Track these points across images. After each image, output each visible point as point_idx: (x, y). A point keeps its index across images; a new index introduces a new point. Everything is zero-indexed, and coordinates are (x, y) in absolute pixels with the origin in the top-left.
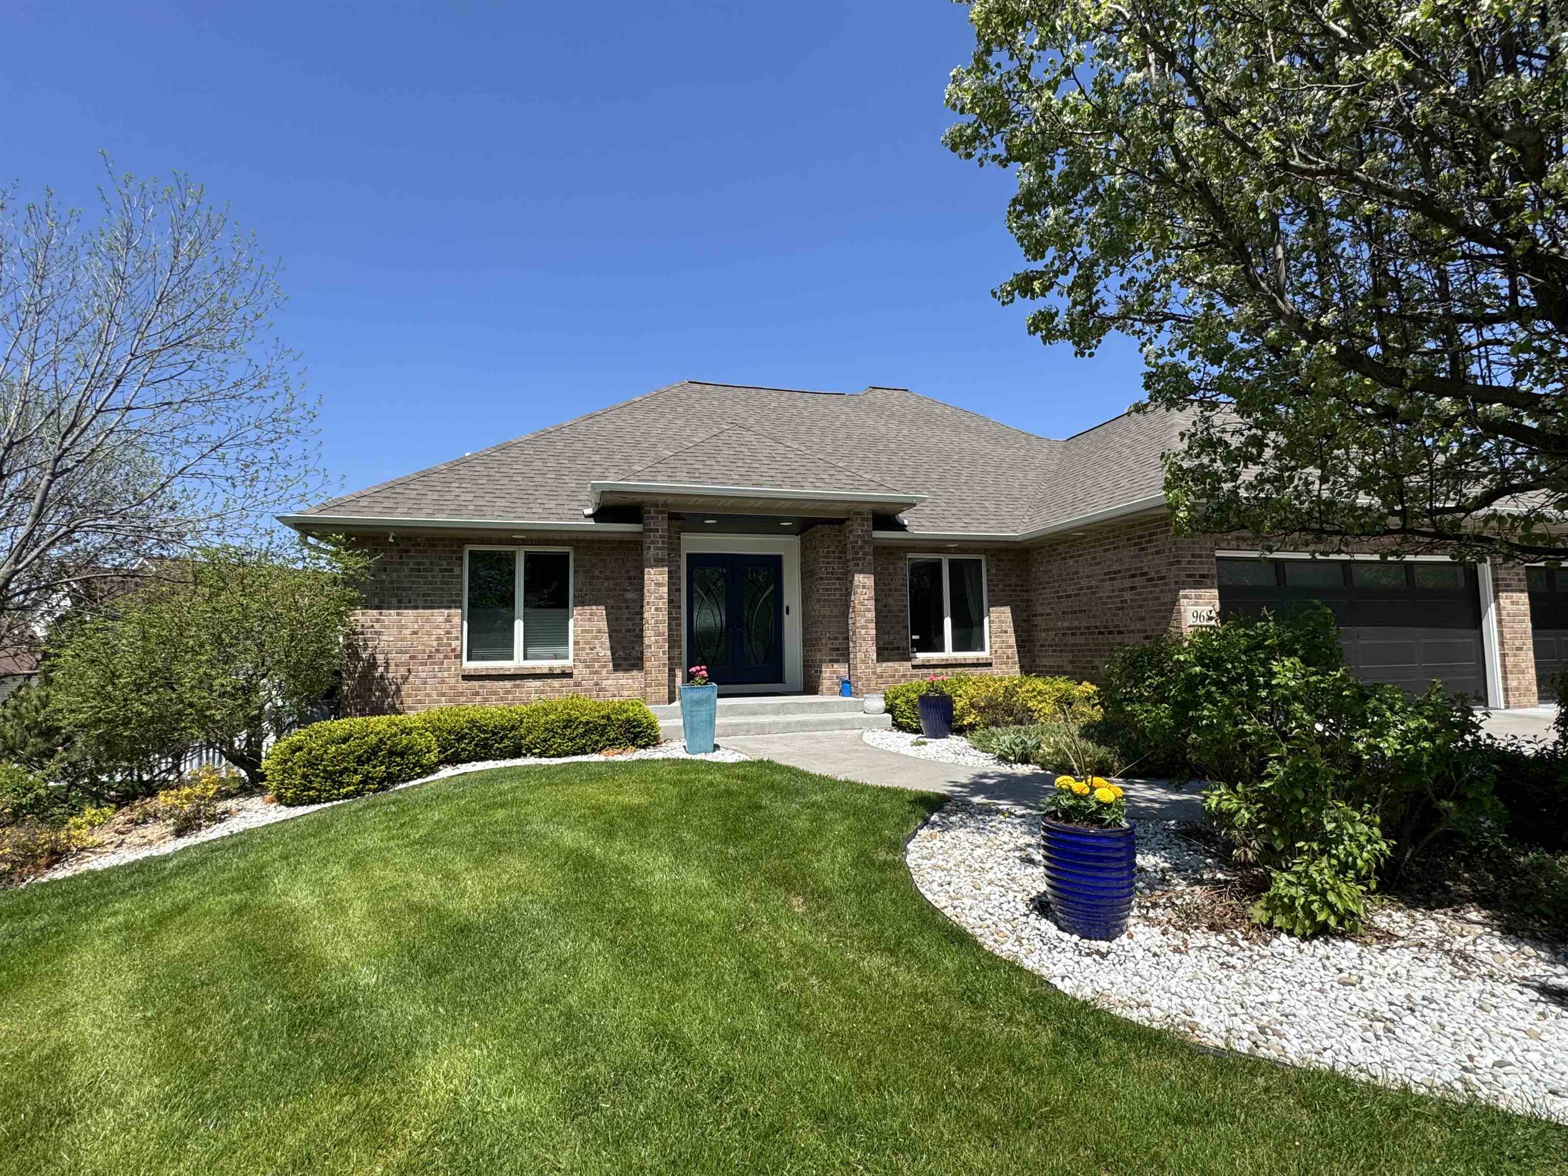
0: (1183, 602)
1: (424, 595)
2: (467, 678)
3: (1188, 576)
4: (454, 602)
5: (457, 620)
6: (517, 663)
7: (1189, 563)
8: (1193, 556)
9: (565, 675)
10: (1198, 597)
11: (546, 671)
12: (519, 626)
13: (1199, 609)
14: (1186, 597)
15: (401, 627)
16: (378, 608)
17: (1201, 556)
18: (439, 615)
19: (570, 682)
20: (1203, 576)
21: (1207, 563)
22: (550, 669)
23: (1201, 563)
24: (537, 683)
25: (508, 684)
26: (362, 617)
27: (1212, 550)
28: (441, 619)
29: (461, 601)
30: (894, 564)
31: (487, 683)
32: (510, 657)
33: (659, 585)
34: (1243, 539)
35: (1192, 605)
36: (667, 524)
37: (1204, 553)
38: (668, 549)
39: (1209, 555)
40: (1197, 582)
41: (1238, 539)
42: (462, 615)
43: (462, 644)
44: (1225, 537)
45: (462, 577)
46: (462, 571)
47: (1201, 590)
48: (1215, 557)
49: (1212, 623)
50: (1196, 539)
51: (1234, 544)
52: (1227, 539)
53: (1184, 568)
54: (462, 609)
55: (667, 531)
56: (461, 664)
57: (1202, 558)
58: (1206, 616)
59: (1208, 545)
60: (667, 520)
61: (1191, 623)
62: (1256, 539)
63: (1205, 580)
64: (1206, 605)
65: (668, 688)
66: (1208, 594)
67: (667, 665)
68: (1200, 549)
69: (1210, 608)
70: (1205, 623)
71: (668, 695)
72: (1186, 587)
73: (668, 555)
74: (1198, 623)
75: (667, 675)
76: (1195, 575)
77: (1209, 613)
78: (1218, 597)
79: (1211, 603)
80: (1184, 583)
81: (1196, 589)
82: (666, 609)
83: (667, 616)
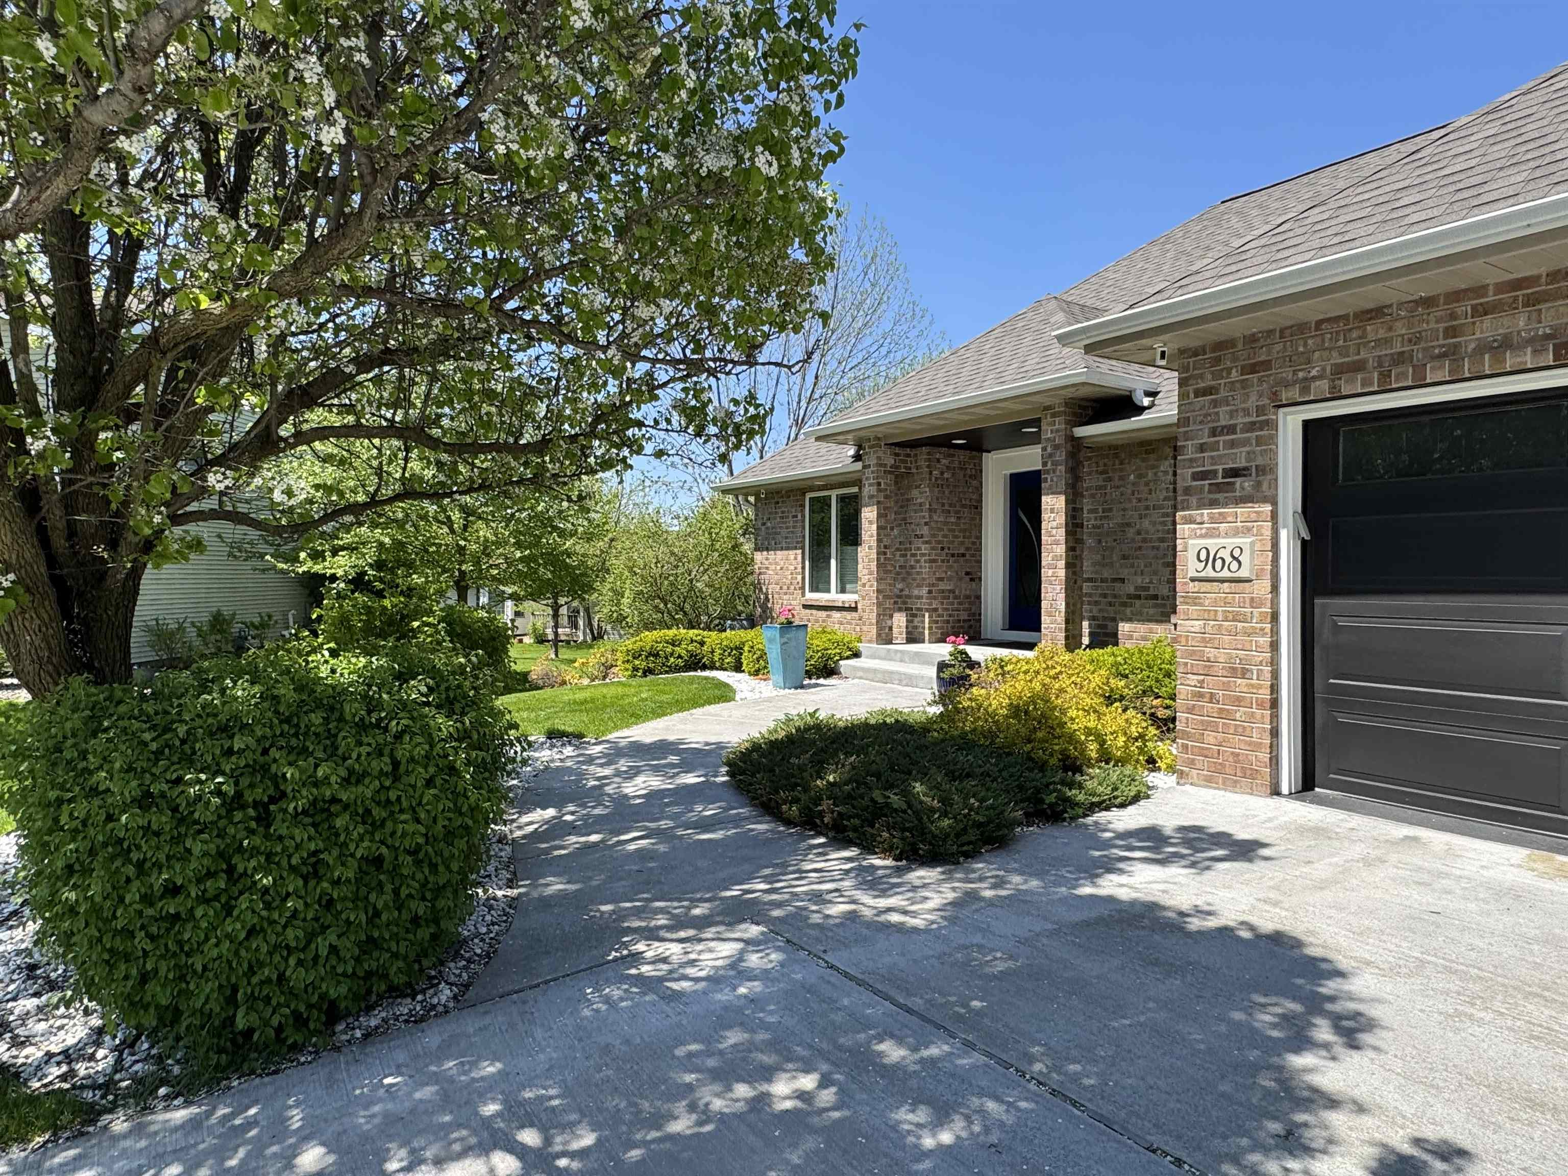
0: (1183, 529)
1: (787, 538)
2: (805, 607)
3: (1197, 476)
4: (797, 542)
5: (800, 557)
6: (833, 596)
7: (1202, 448)
8: (1214, 433)
9: (853, 609)
10: (1222, 519)
12: (833, 563)
13: (1212, 544)
14: (1190, 520)
15: (777, 564)
16: (767, 550)
17: (1231, 429)
18: (791, 554)
19: (854, 614)
20: (1235, 473)
21: (1246, 442)
23: (1232, 444)
24: (836, 615)
25: (823, 614)
26: (759, 557)
27: (1260, 411)
28: (792, 557)
29: (803, 542)
30: (1153, 467)
31: (814, 612)
32: (828, 591)
33: (870, 522)
34: (1358, 367)
35: (1202, 536)
36: (879, 458)
37: (1241, 420)
38: (879, 484)
39: (1254, 423)
40: (1217, 488)
41: (1340, 371)
42: (803, 554)
43: (803, 578)
44: (1301, 375)
45: (803, 521)
46: (803, 516)
47: (1225, 505)
48: (1271, 425)
49: (1244, 573)
50: (1223, 393)
51: (1323, 386)
52: (1305, 379)
53: (1191, 460)
54: (803, 549)
55: (881, 465)
56: (803, 595)
57: (1234, 433)
58: (1228, 559)
59: (1252, 402)
60: (880, 454)
61: (1192, 573)
62: (1400, 359)
63: (1238, 480)
64: (1236, 533)
65: (880, 629)
66: (1242, 511)
67: (879, 604)
68: (1232, 414)
69: (1244, 541)
70: (1225, 574)
71: (879, 635)
72: (1194, 500)
73: (879, 490)
74: (1209, 572)
75: (879, 615)
76: (1215, 472)
77: (1237, 553)
78: (1274, 516)
79: (1249, 529)
80: (1187, 491)
81: (1213, 504)
82: (878, 547)
83: (878, 554)
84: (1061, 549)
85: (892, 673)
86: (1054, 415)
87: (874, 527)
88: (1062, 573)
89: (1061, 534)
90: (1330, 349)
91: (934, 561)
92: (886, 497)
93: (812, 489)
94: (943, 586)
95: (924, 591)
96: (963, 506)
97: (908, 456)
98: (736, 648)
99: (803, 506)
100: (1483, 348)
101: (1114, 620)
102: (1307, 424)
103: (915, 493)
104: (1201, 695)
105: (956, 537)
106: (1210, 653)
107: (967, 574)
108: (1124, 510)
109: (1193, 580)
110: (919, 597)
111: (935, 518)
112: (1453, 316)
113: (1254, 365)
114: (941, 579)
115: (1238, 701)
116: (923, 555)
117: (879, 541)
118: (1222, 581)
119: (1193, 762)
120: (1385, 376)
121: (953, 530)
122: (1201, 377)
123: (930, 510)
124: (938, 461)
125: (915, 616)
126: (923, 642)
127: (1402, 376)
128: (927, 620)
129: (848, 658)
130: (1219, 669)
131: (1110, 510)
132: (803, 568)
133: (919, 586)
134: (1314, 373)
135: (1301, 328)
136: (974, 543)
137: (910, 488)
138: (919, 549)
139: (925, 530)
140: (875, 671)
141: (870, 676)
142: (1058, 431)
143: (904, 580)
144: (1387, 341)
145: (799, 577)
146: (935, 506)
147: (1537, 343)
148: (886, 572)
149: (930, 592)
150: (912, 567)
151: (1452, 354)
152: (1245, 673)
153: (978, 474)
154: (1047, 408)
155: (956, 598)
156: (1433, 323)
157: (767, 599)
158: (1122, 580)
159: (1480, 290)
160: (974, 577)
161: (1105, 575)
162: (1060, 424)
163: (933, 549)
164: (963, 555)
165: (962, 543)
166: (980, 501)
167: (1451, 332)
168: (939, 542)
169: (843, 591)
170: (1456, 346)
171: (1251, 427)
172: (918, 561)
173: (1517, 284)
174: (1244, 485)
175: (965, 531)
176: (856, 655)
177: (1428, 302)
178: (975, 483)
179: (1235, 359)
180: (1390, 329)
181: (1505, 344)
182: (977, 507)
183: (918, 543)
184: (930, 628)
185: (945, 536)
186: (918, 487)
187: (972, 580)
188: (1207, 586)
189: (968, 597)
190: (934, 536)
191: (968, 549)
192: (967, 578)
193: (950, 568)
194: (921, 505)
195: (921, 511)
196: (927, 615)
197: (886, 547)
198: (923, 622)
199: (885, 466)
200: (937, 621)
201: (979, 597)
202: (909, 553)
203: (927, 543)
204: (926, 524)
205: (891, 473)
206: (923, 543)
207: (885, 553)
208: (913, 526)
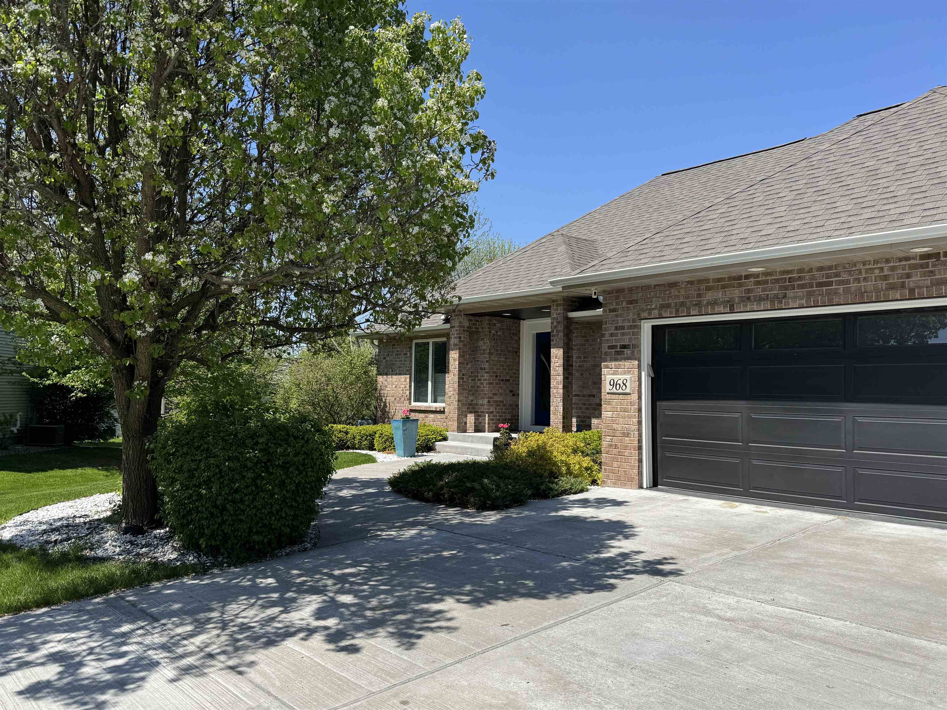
0: (604, 371)
1: (400, 367)
2: (411, 411)
3: (610, 347)
4: (407, 370)
5: (408, 380)
6: (429, 404)
7: (612, 335)
8: (616, 328)
9: (442, 412)
10: (619, 367)
11: (434, 409)
12: (430, 384)
13: (616, 377)
14: (607, 367)
15: (393, 384)
16: (386, 374)
17: (623, 328)
18: (403, 377)
19: (443, 416)
20: (624, 347)
21: (628, 334)
22: (436, 408)
23: (623, 334)
24: (432, 416)
25: (423, 415)
26: (380, 379)
27: (634, 321)
28: (403, 380)
29: (411, 370)
31: (417, 414)
32: (427, 401)
33: (455, 360)
34: (668, 306)
35: (612, 374)
36: (460, 322)
37: (626, 324)
38: (460, 338)
39: (631, 326)
40: (618, 353)
41: (663, 307)
42: (410, 377)
43: (410, 393)
44: (649, 307)
45: (411, 357)
46: (411, 354)
47: (621, 360)
48: (639, 327)
49: (628, 391)
50: (620, 312)
51: (656, 313)
52: (650, 309)
53: (608, 340)
54: (410, 374)
55: (461, 326)
56: (410, 403)
57: (624, 329)
58: (622, 385)
59: (631, 316)
60: (461, 320)
61: (608, 391)
62: (682, 304)
63: (625, 350)
64: (625, 374)
65: (459, 423)
66: (627, 364)
67: (459, 409)
68: (623, 321)
69: (627, 377)
70: (620, 391)
71: (458, 427)
72: (608, 358)
73: (460, 341)
74: (614, 390)
75: (459, 415)
76: (617, 346)
77: (625, 382)
78: (639, 366)
79: (630, 372)
80: (606, 354)
81: (616, 360)
82: (459, 374)
83: (459, 378)
84: (560, 378)
85: (467, 448)
86: (557, 305)
87: (457, 363)
88: (561, 391)
89: (560, 370)
90: (659, 297)
91: (492, 384)
92: (464, 345)
93: (417, 338)
94: (496, 398)
95: (485, 401)
96: (509, 352)
97: (477, 321)
98: (370, 435)
99: (411, 348)
100: (709, 303)
101: (590, 418)
102: (653, 327)
103: (481, 343)
104: (611, 445)
105: (505, 369)
106: (615, 426)
107: (511, 391)
108: (595, 357)
109: (608, 393)
110: (482, 405)
111: (492, 358)
112: (699, 290)
113: (631, 301)
114: (494, 394)
115: (626, 448)
116: (485, 380)
117: (460, 371)
118: (620, 394)
119: (608, 476)
120: (677, 311)
121: (503, 366)
122: (611, 304)
123: (490, 354)
124: (495, 325)
125: (480, 416)
126: (484, 431)
127: (683, 311)
128: (487, 419)
129: (440, 441)
130: (618, 433)
131: (588, 357)
132: (410, 386)
133: (482, 398)
134: (653, 306)
135: (648, 287)
136: (515, 373)
137: (477, 340)
138: (483, 376)
139: (486, 365)
140: (456, 447)
141: (453, 450)
142: (559, 314)
143: (473, 394)
144: (677, 297)
145: (408, 392)
146: (492, 351)
147: (725, 303)
148: (464, 389)
149: (489, 402)
150: (478, 387)
151: (698, 305)
152: (628, 435)
153: (517, 333)
154: (554, 301)
155: (504, 405)
156: (693, 292)
157: (385, 406)
158: (594, 396)
159: (707, 280)
160: (515, 393)
161: (585, 393)
162: (560, 310)
163: (491, 376)
164: (508, 380)
165: (508, 373)
166: (519, 349)
167: (699, 296)
168: (494, 372)
169: (435, 401)
170: (700, 301)
171: (630, 327)
172: (482, 384)
173: (719, 280)
174: (627, 352)
175: (510, 366)
176: (445, 439)
177: (691, 283)
178: (516, 338)
179: (624, 298)
180: (679, 292)
181: (714, 303)
182: (516, 352)
183: (482, 373)
184: (489, 423)
185: (498, 369)
186: (483, 339)
187: (513, 395)
188: (614, 396)
189: (511, 405)
190: (491, 369)
191: (511, 377)
192: (511, 394)
193: (500, 388)
194: (484, 350)
195: (484, 354)
196: (487, 415)
197: (463, 375)
198: (485, 420)
199: (464, 327)
200: (493, 420)
201: (517, 406)
202: (477, 379)
203: (487, 373)
204: (487, 362)
205: (467, 331)
206: (486, 373)
207: (463, 379)
208: (479, 363)
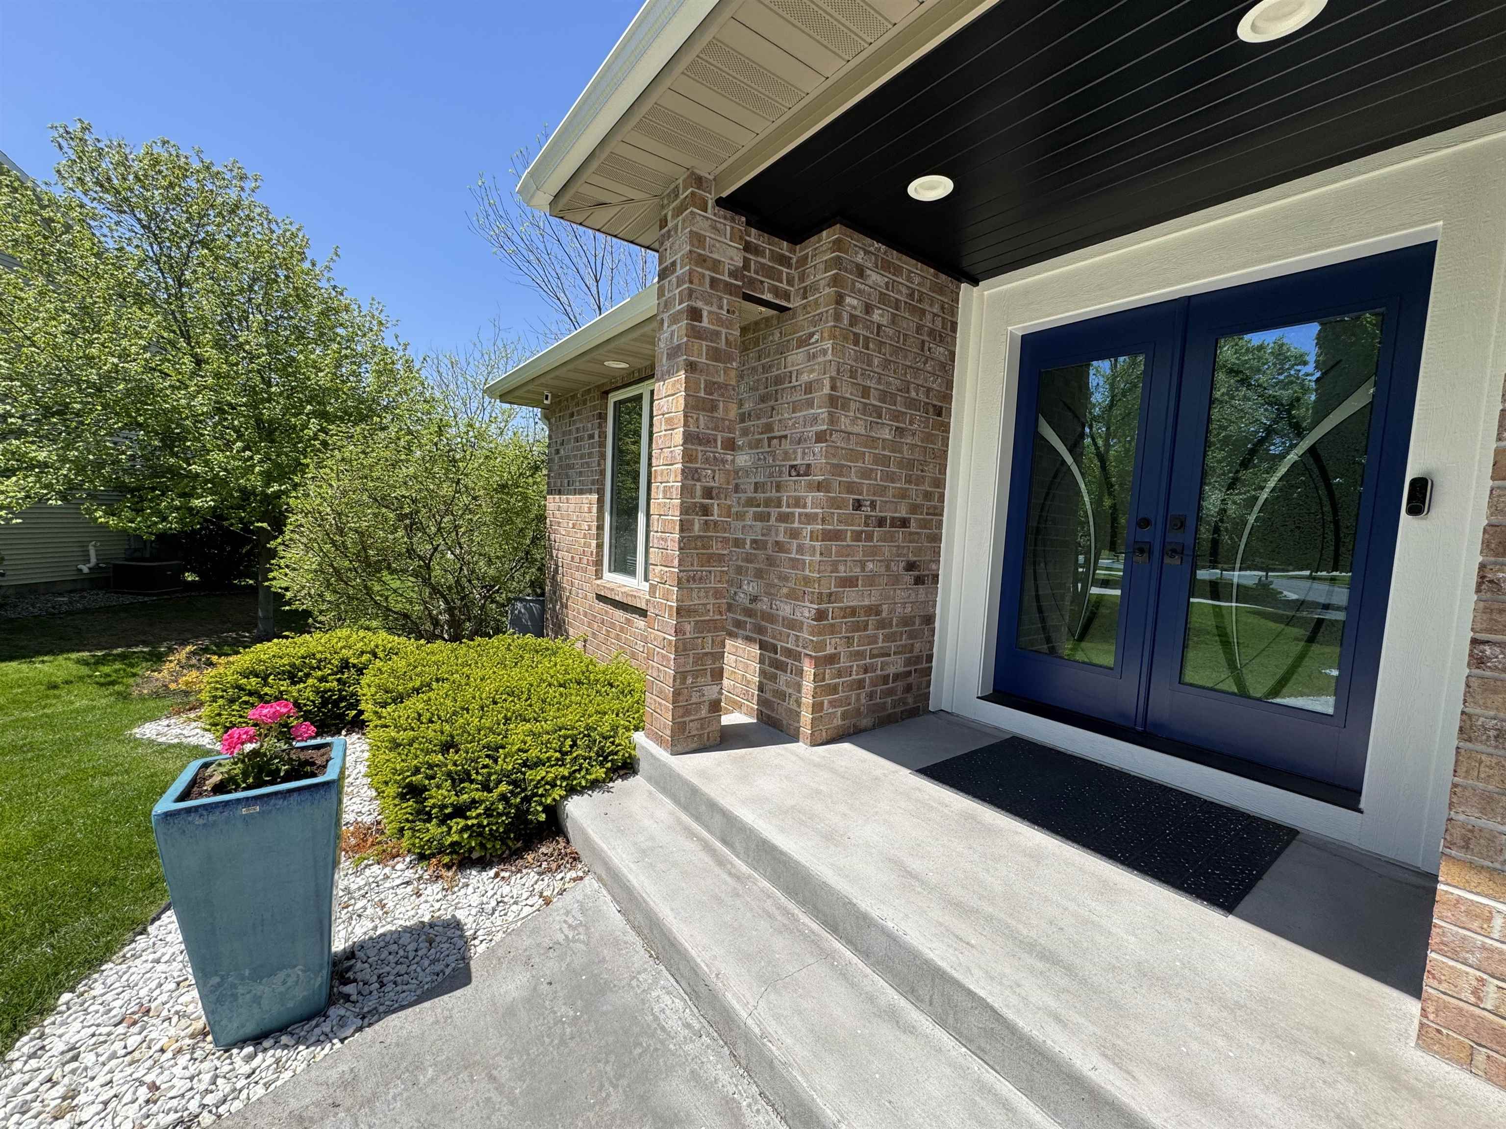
2: (600, 598)
4: (593, 481)
5: (597, 507)
6: (636, 586)
12: (641, 520)
15: (569, 517)
18: (586, 502)
26: (551, 503)
28: (587, 507)
29: (602, 482)
32: (632, 574)
36: (698, 239)
38: (695, 314)
42: (601, 501)
43: (600, 546)
45: (602, 445)
46: (602, 435)
54: (601, 492)
55: (702, 260)
56: (599, 575)
60: (702, 226)
73: (695, 333)
75: (681, 675)
82: (685, 490)
83: (685, 510)
87: (678, 436)
91: (836, 536)
92: (716, 355)
94: (852, 598)
95: (806, 611)
96: (912, 404)
97: (784, 261)
99: (602, 417)
103: (796, 358)
105: (891, 478)
107: (911, 566)
110: (793, 625)
111: (844, 423)
114: (849, 582)
116: (809, 518)
121: (884, 461)
123: (832, 401)
124: (860, 272)
125: (780, 666)
126: (793, 737)
128: (808, 685)
129: (599, 779)
132: (600, 528)
133: (793, 596)
136: (928, 496)
137: (782, 350)
138: (798, 502)
139: (817, 455)
143: (759, 574)
145: (596, 543)
146: (846, 391)
149: (821, 615)
155: (880, 624)
157: (556, 569)
160: (923, 573)
163: (835, 503)
164: (904, 523)
165: (903, 495)
166: (947, 398)
168: (850, 488)
172: (794, 534)
175: (910, 464)
178: (940, 351)
182: (938, 411)
183: (797, 487)
184: (817, 707)
185: (866, 474)
186: (803, 342)
187: (919, 581)
189: (906, 621)
190: (838, 470)
191: (914, 509)
192: (908, 578)
193: (873, 552)
194: (809, 388)
195: (810, 404)
196: (809, 669)
197: (708, 493)
198: (799, 687)
199: (716, 265)
200: (834, 689)
201: (929, 620)
202: (774, 512)
203: (819, 487)
204: (820, 437)
205: (730, 289)
206: (811, 487)
207: (705, 511)
208: (786, 445)
